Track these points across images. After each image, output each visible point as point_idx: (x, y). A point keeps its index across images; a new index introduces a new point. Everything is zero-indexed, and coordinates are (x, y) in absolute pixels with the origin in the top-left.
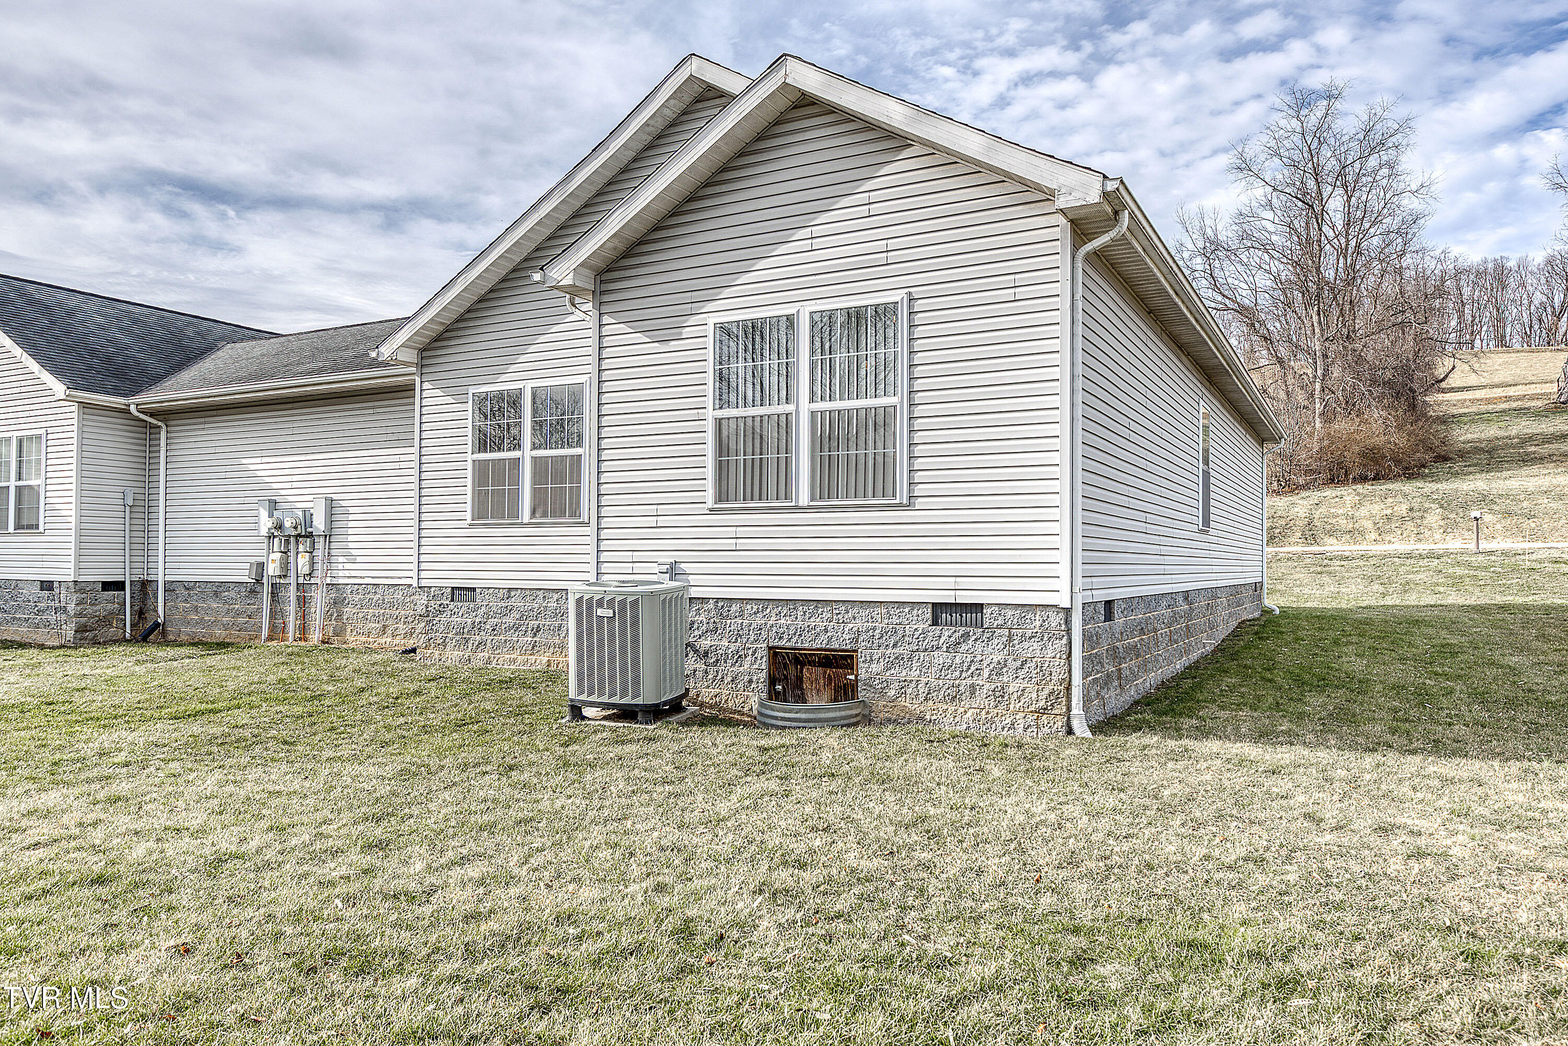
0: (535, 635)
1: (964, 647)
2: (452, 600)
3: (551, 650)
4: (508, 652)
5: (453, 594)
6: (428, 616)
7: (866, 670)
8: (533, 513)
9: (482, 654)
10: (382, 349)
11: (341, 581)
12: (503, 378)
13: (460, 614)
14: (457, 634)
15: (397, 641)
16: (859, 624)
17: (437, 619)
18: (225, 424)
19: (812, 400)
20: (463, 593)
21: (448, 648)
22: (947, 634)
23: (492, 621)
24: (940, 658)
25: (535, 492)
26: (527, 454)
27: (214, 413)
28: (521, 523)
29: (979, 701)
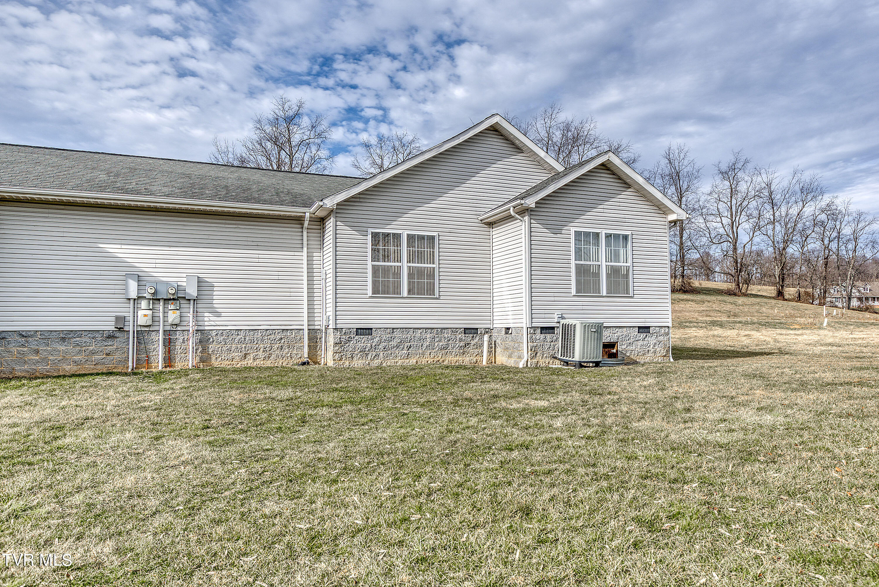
0: (408, 349)
1: (646, 339)
2: (357, 335)
3: (418, 356)
4: (393, 359)
5: (357, 331)
6: (341, 343)
7: (620, 347)
8: (409, 292)
9: (377, 361)
10: (325, 201)
11: (206, 328)
12: (389, 227)
13: (363, 342)
14: (361, 352)
15: (258, 362)
16: (619, 334)
17: (347, 345)
18: (72, 217)
19: (606, 262)
20: (366, 331)
21: (355, 359)
22: (643, 335)
23: (383, 344)
24: (640, 343)
25: (409, 283)
26: (405, 265)
27: (63, 207)
28: (402, 297)
29: (650, 355)
